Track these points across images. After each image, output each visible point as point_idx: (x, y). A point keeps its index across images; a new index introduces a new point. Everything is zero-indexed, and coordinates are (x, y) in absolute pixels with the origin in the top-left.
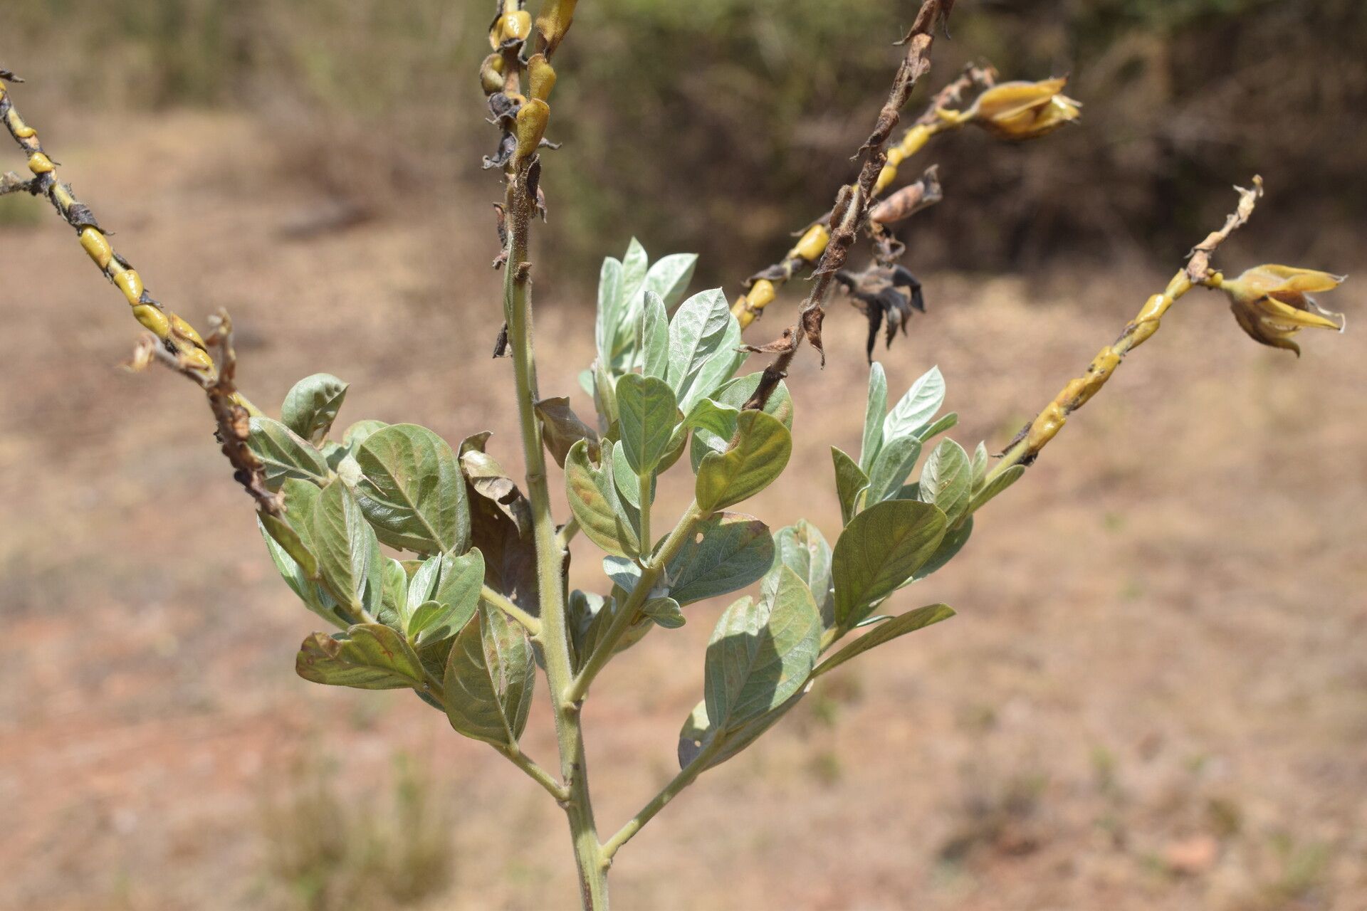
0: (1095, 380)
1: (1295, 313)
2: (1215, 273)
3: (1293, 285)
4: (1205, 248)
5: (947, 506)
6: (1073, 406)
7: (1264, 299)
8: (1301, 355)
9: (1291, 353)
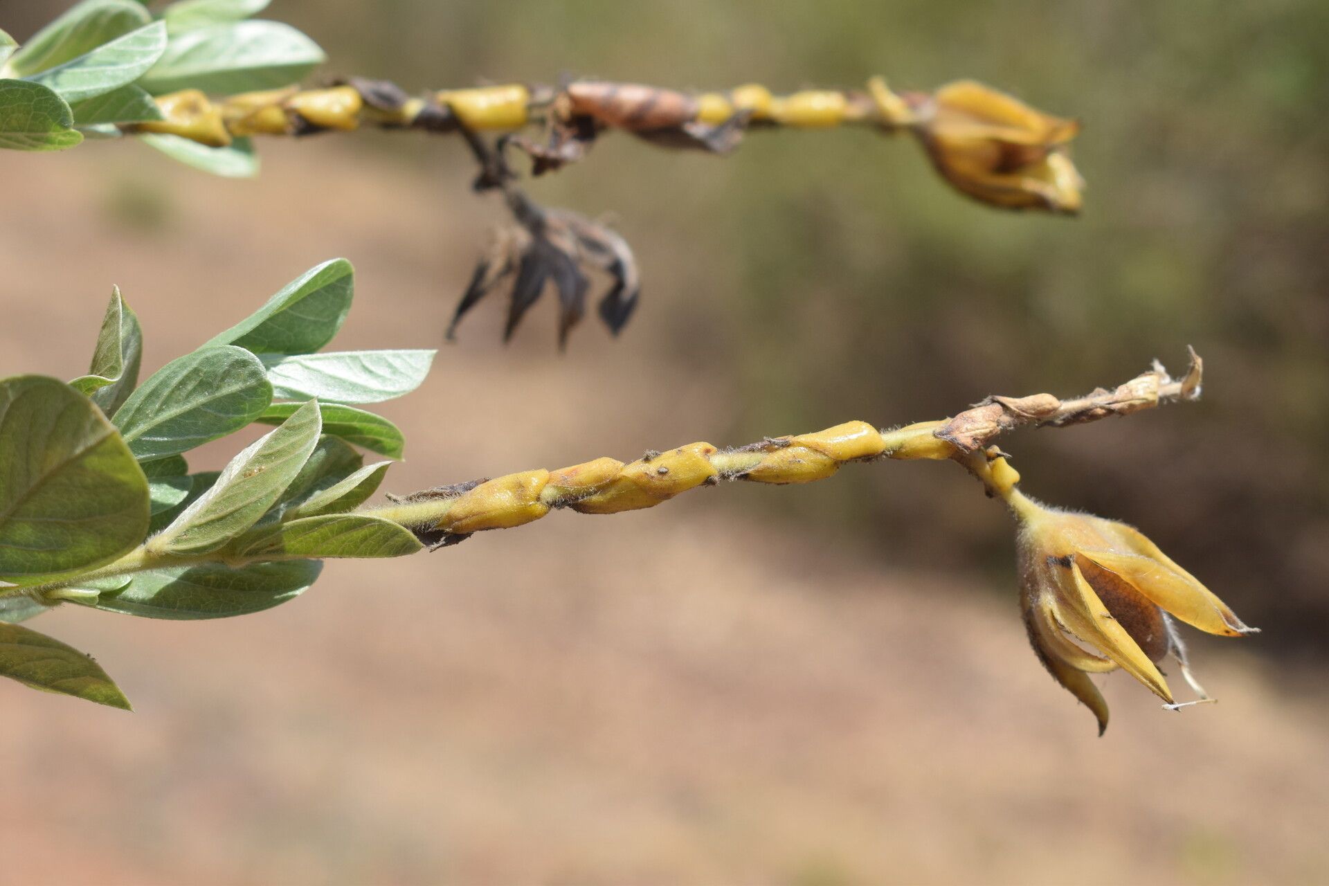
0: (640, 477)
1: (1103, 617)
2: (999, 455)
3: (1135, 571)
4: (1012, 407)
5: (227, 507)
6: (574, 502)
7: (1065, 562)
8: (1107, 732)
9: (1094, 721)
